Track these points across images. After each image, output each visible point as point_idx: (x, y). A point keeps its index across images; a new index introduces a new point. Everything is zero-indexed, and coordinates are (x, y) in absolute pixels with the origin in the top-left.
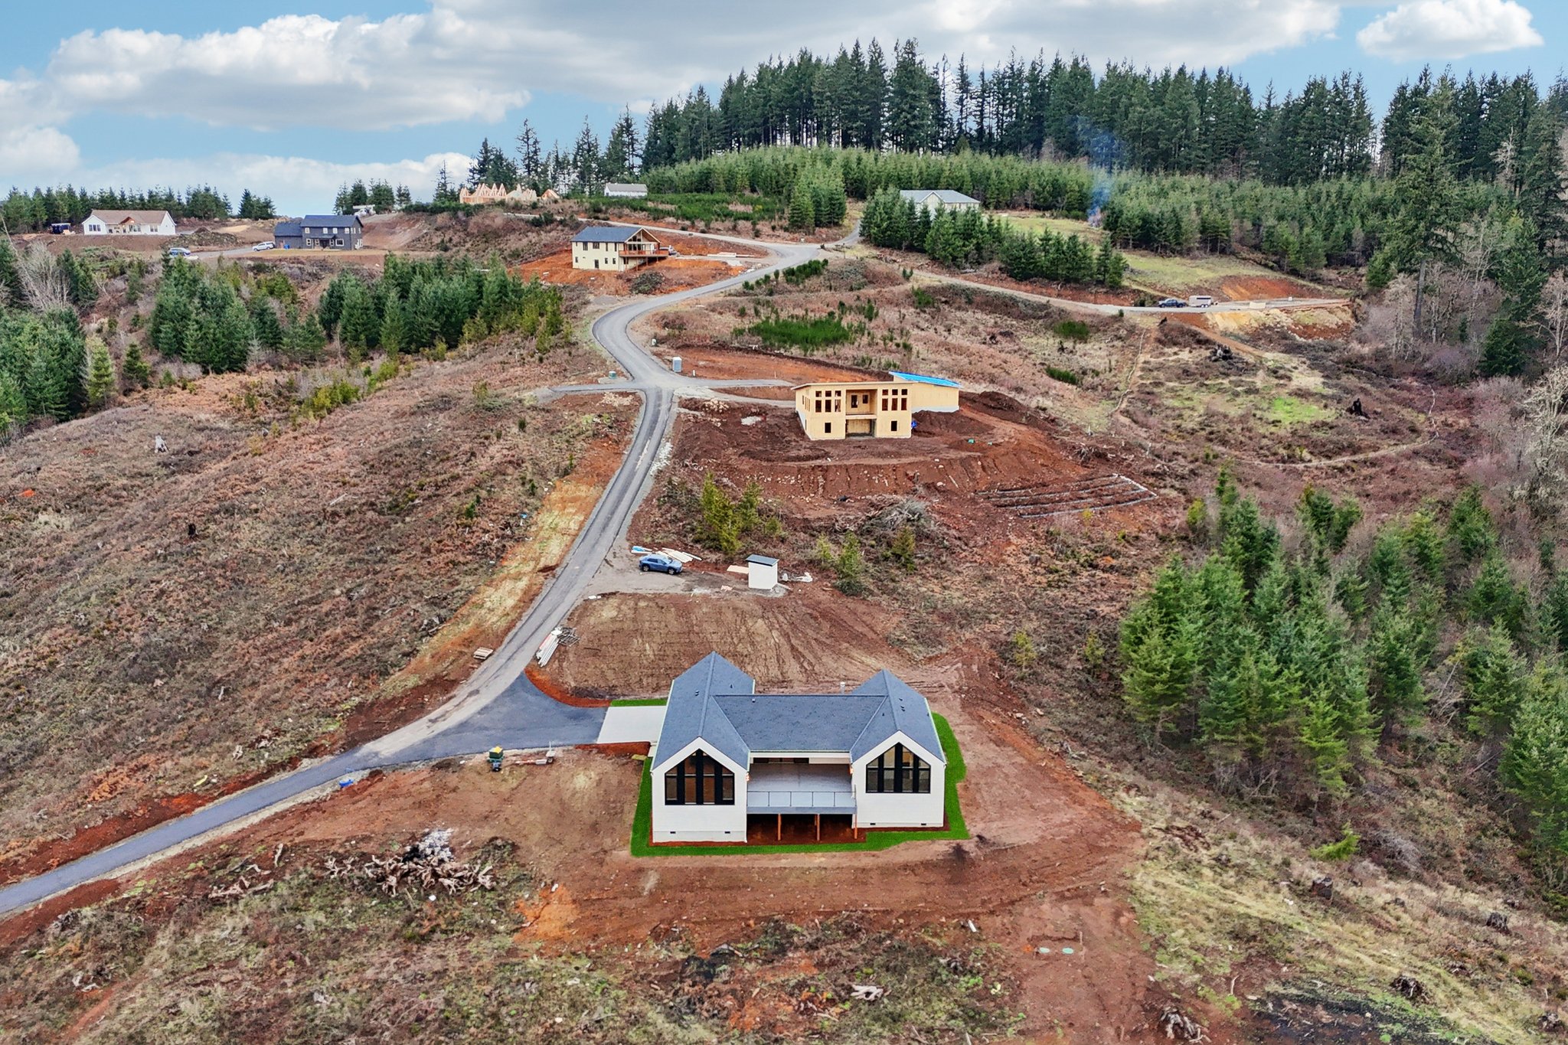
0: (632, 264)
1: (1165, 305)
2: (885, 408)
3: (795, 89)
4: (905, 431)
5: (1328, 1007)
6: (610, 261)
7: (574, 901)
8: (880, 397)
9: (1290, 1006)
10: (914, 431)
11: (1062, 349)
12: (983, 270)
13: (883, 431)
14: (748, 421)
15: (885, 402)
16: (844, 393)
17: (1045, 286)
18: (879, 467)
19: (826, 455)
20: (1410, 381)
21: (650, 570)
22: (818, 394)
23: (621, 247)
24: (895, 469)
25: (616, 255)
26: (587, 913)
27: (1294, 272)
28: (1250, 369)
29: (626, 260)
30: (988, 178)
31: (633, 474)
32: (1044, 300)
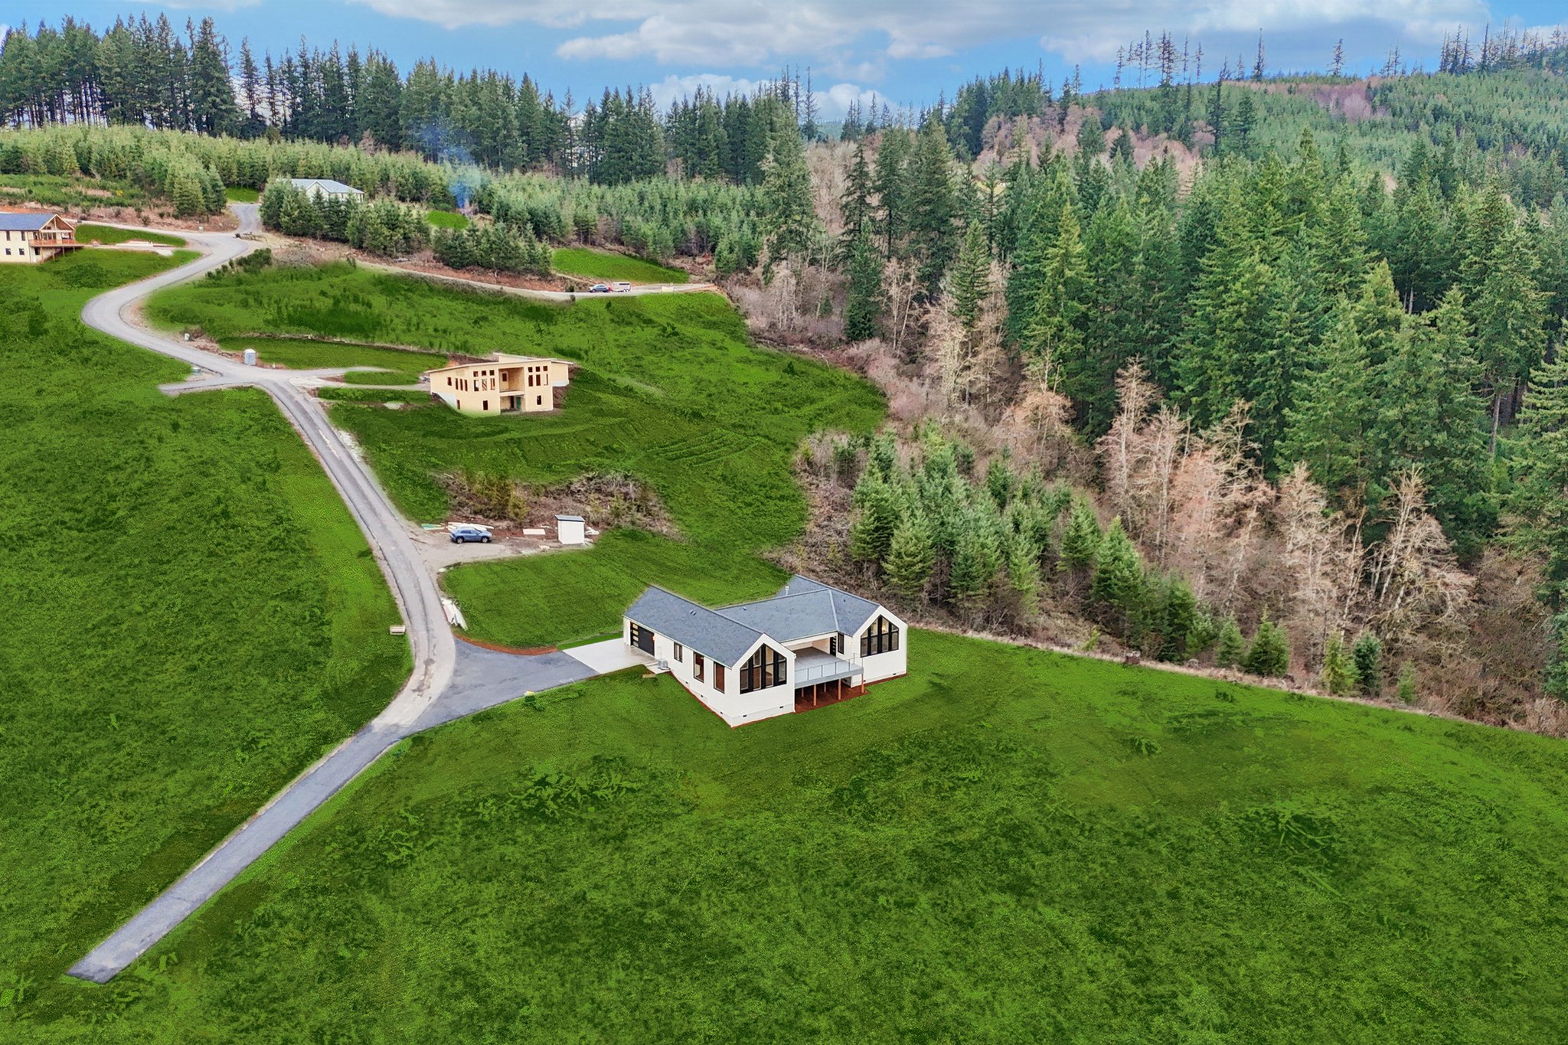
0: (45, 254)
1: (596, 290)
2: (531, 384)
3: (74, 62)
4: (548, 405)
5: (1200, 716)
6: (15, 252)
7: (716, 779)
8: (526, 374)
9: (1185, 721)
10: (555, 406)
11: (540, 331)
12: (416, 258)
13: (529, 406)
14: (392, 405)
15: (531, 378)
16: (497, 373)
17: (483, 274)
18: (561, 436)
19: (506, 430)
20: (801, 347)
21: (464, 541)
22: (475, 374)
23: (30, 236)
24: (574, 435)
25: (25, 245)
26: (734, 784)
27: (655, 262)
28: (694, 343)
29: (37, 250)
30: (348, 169)
31: (340, 463)
32: (497, 287)
